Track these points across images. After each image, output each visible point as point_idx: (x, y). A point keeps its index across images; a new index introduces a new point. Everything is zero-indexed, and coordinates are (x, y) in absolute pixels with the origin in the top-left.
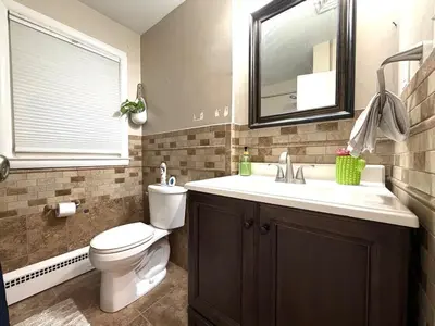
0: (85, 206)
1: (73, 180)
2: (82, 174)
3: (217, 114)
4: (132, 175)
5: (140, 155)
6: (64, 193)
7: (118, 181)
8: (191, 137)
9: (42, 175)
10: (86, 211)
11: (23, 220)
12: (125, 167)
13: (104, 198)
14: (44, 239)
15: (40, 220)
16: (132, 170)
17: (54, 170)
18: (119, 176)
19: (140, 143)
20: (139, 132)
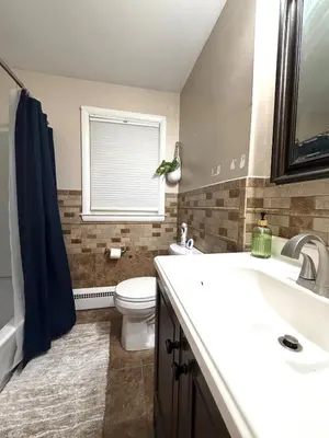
0: (129, 253)
1: (123, 231)
2: (128, 227)
3: (233, 166)
4: (167, 230)
5: (176, 212)
6: (116, 240)
7: (154, 235)
8: (209, 196)
9: (103, 227)
10: (131, 257)
11: (94, 256)
12: (161, 223)
13: (143, 248)
14: (104, 272)
15: (102, 258)
16: (167, 226)
17: (110, 223)
18: (155, 230)
19: (175, 200)
20: (175, 190)
